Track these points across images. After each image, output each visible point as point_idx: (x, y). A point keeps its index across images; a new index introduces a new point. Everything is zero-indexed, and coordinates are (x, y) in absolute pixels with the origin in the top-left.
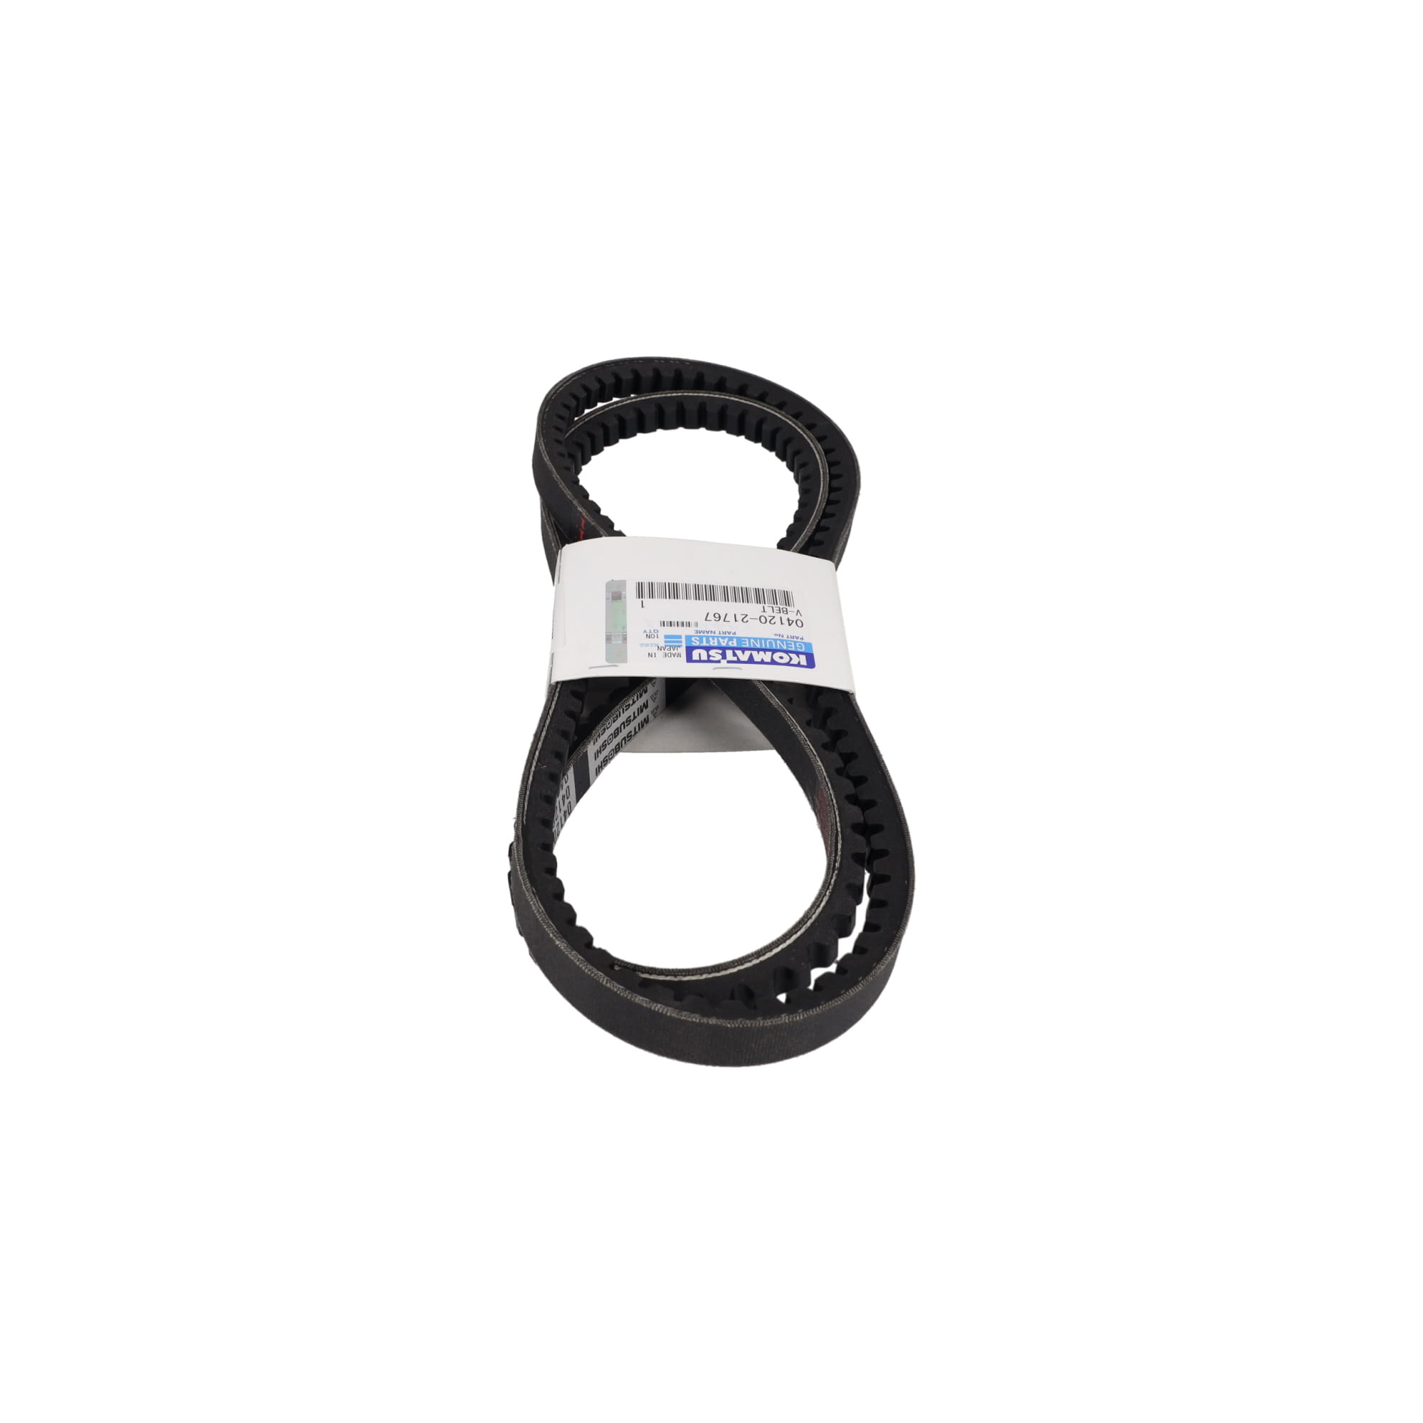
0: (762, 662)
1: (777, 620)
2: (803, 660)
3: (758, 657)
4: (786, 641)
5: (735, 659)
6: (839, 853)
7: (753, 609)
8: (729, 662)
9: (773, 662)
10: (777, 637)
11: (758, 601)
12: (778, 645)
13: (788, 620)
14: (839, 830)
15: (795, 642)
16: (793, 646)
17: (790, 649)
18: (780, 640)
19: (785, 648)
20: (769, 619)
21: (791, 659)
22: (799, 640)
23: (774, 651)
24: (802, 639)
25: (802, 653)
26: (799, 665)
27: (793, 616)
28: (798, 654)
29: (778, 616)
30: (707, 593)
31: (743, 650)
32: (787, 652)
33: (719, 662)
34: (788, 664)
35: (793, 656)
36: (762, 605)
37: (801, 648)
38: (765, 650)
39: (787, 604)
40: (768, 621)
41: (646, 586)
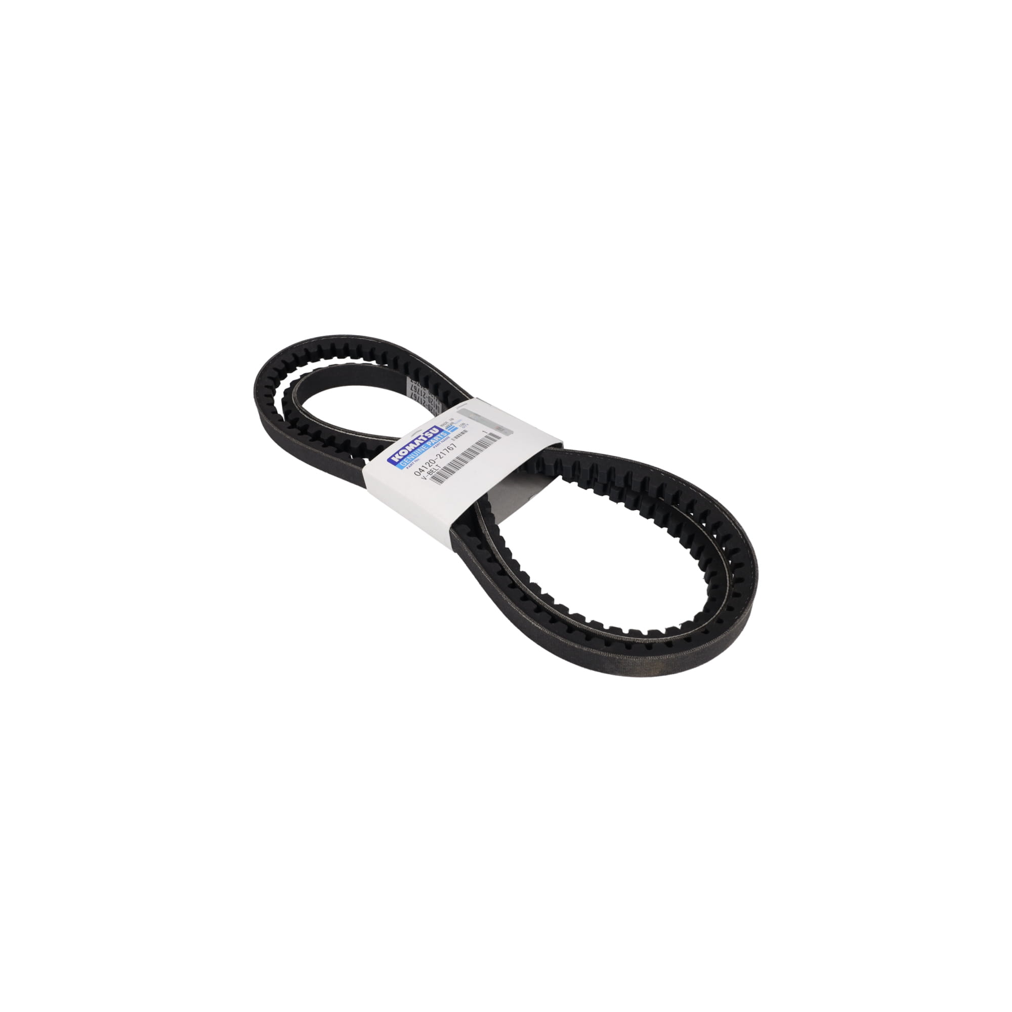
0: (408, 445)
1: (427, 466)
2: (395, 459)
3: (412, 446)
4: (411, 461)
5: (420, 438)
6: (303, 414)
7: (443, 463)
8: (420, 436)
9: (404, 448)
10: (416, 459)
11: (445, 468)
12: (412, 456)
13: (423, 471)
14: (311, 419)
15: (408, 464)
16: (406, 461)
17: (405, 459)
18: (414, 459)
19: (408, 457)
20: (431, 464)
21: (399, 455)
22: (408, 466)
23: (409, 453)
24: (407, 468)
25: (399, 462)
26: (394, 456)
27: (424, 474)
28: (400, 460)
29: (429, 468)
30: (470, 454)
31: (421, 444)
32: (405, 457)
33: (424, 433)
34: (398, 452)
35: (401, 457)
36: (442, 467)
37: (402, 463)
38: (413, 450)
39: (434, 478)
40: (429, 463)
41: (495, 439)
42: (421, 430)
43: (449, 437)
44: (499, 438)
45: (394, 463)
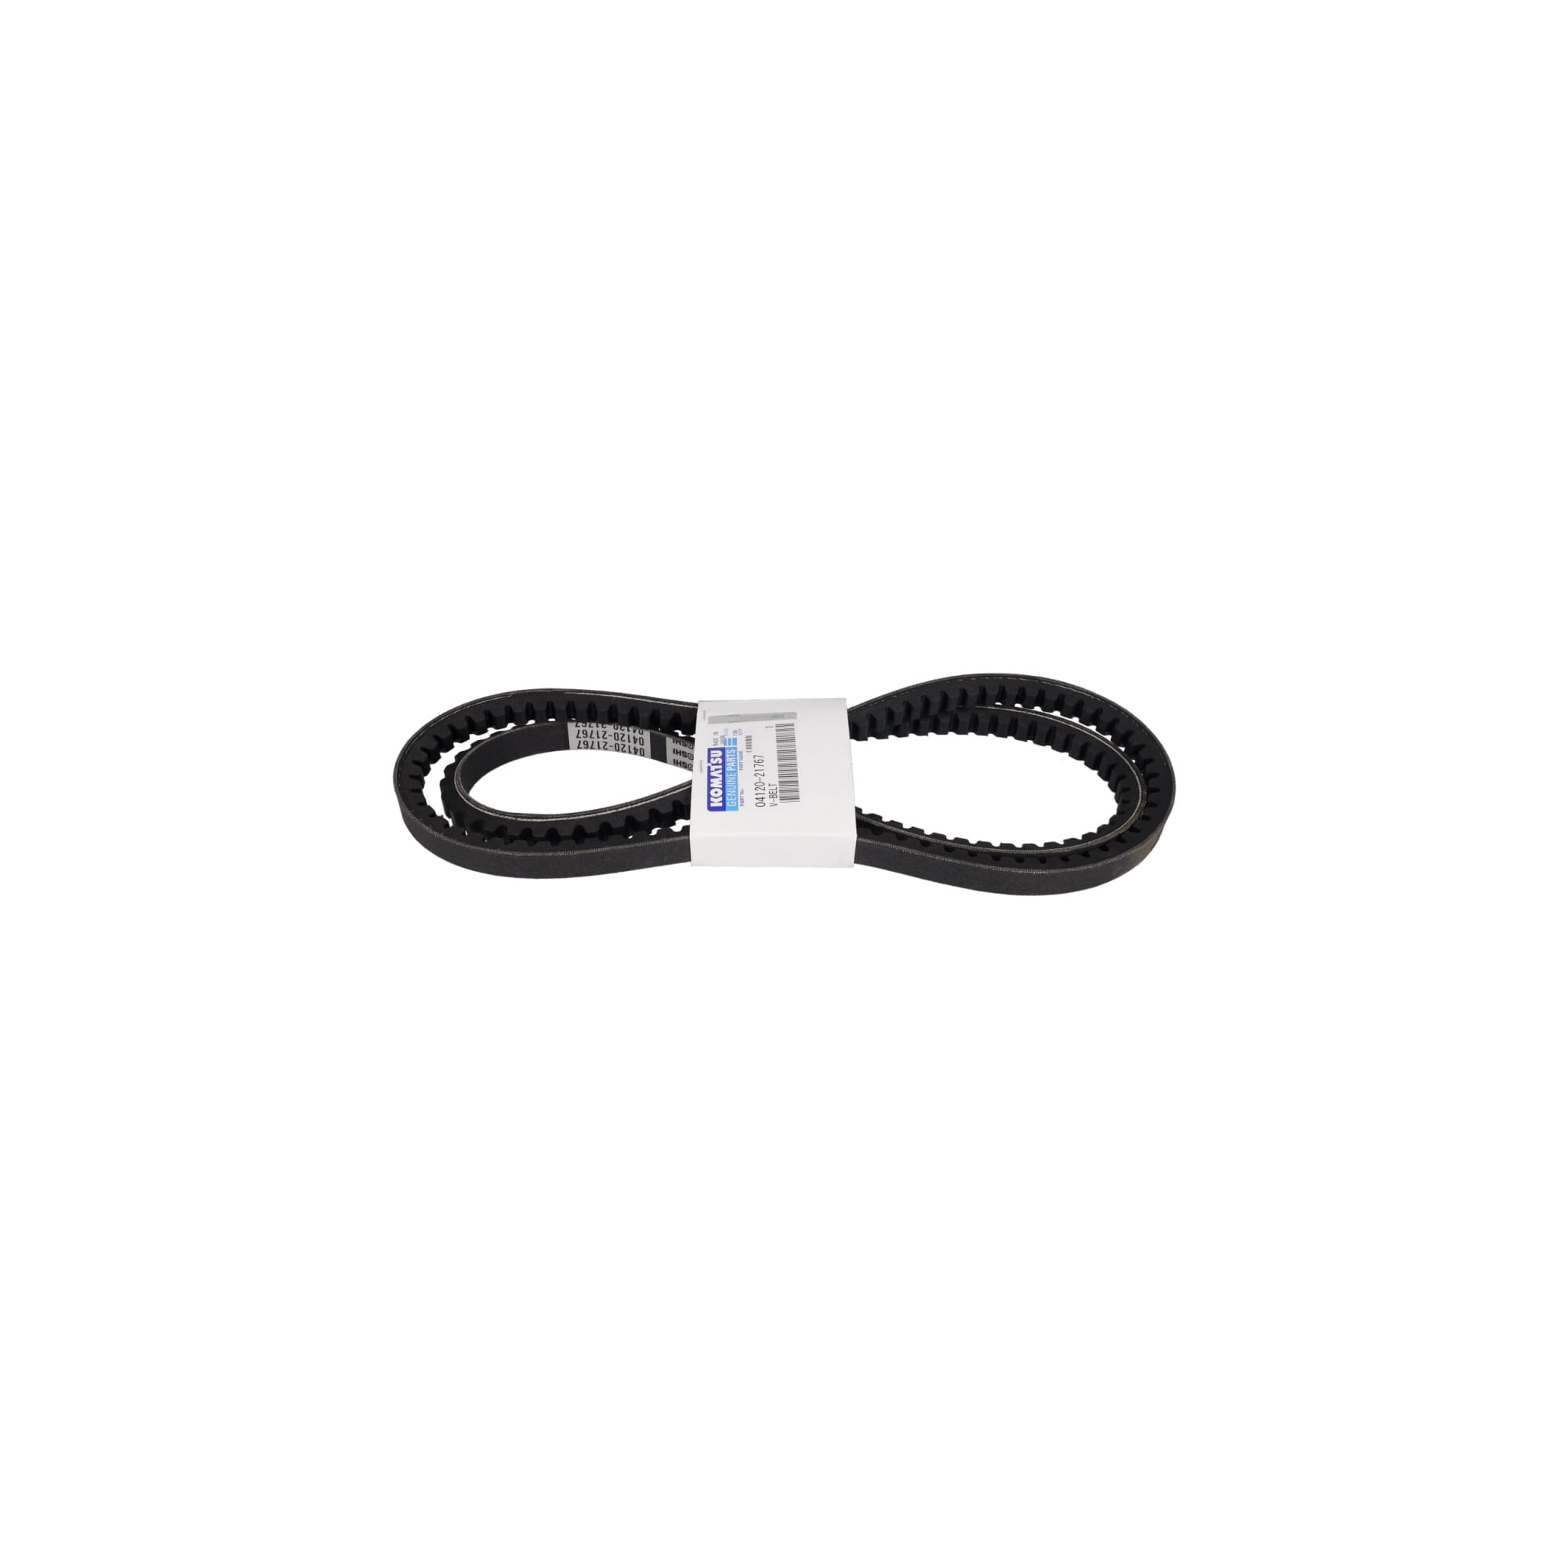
1: (760, 791)
2: (717, 803)
3: (717, 783)
4: (736, 796)
5: (712, 770)
7: (772, 777)
8: (709, 768)
9: (709, 787)
10: (739, 791)
11: (781, 782)
12: (730, 791)
13: (762, 798)
15: (737, 801)
16: (731, 799)
17: (727, 798)
19: (727, 795)
20: (762, 787)
21: (715, 798)
22: (739, 803)
25: (724, 805)
26: (710, 802)
27: (768, 800)
28: (723, 802)
29: (767, 792)
30: (787, 755)
31: (723, 774)
32: (723, 796)
33: (709, 762)
34: (709, 797)
35: (721, 799)
36: (778, 783)
37: (730, 804)
38: (723, 785)
39: (782, 799)
40: (758, 786)
41: (791, 727)
42: (701, 761)
43: (741, 753)
44: (793, 725)
45: (723, 808)
